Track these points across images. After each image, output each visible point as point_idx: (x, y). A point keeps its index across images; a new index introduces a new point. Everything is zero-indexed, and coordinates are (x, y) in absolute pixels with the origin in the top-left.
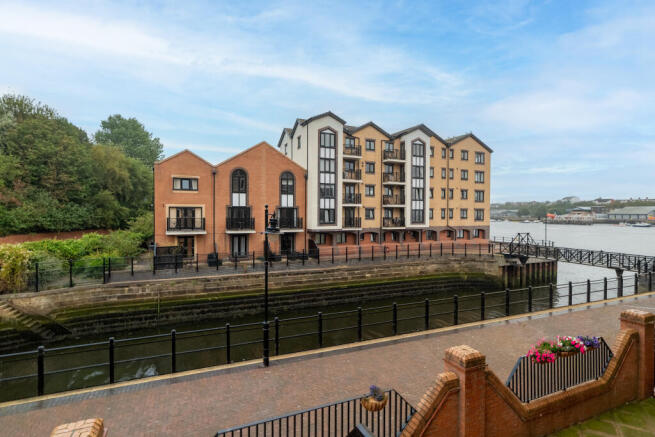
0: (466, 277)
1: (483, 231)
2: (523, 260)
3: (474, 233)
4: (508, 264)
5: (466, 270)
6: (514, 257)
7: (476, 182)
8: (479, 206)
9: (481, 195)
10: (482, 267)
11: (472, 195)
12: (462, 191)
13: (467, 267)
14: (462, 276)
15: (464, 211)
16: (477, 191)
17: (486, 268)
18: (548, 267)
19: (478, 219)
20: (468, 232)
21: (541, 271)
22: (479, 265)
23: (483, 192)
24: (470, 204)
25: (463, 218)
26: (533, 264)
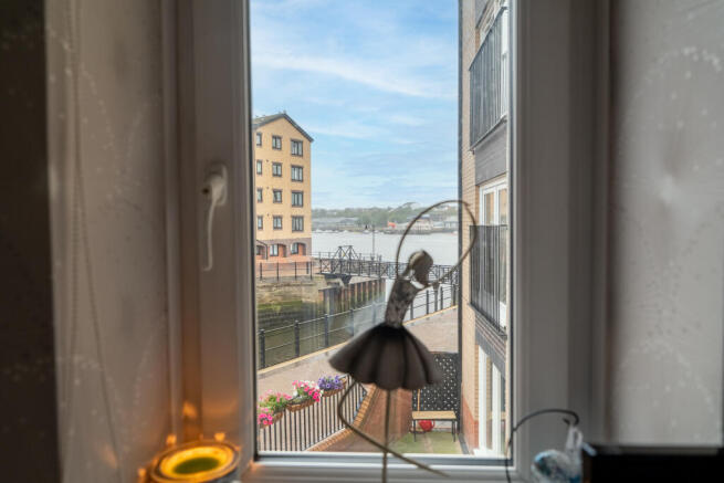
0: (279, 308)
1: (303, 245)
2: (346, 279)
3: (291, 248)
4: (329, 287)
5: (279, 299)
6: (335, 277)
7: (293, 180)
8: (298, 211)
9: (299, 198)
10: (298, 293)
11: (287, 198)
12: (275, 192)
13: (280, 294)
14: (272, 307)
15: (277, 218)
16: (294, 192)
17: (304, 293)
18: (375, 286)
19: (296, 229)
20: (284, 246)
21: (367, 292)
22: (294, 291)
23: (302, 193)
24: (286, 209)
25: (276, 228)
26: (359, 284)
